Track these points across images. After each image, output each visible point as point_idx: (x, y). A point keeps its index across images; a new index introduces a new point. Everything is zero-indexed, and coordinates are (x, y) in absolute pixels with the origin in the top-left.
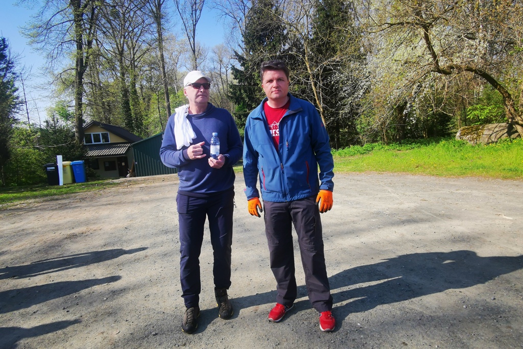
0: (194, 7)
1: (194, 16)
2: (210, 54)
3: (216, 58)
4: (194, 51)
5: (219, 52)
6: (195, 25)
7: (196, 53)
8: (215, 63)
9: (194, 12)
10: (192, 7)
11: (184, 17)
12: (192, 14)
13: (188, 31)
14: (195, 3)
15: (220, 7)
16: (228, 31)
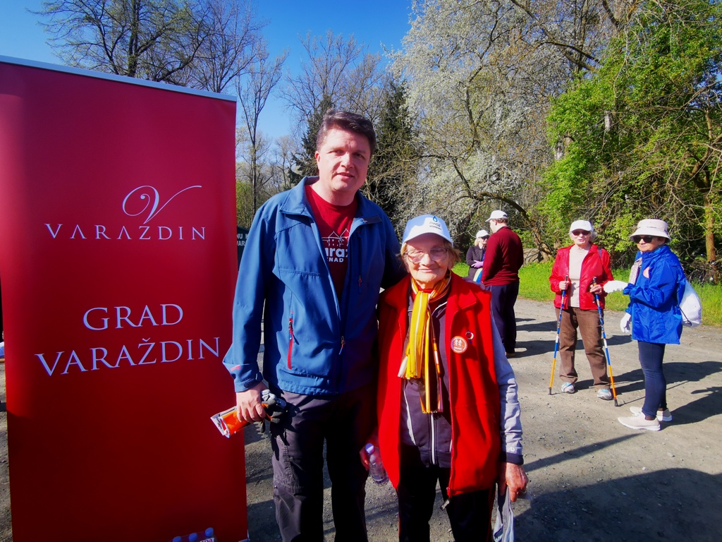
0: (258, 94)
1: (257, 104)
2: (273, 146)
3: (280, 150)
4: (254, 143)
5: (284, 144)
6: (258, 114)
7: (256, 145)
8: (278, 156)
9: (257, 100)
10: (256, 94)
11: (246, 104)
12: (255, 102)
13: (249, 120)
14: (260, 91)
15: (288, 98)
16: (295, 123)
